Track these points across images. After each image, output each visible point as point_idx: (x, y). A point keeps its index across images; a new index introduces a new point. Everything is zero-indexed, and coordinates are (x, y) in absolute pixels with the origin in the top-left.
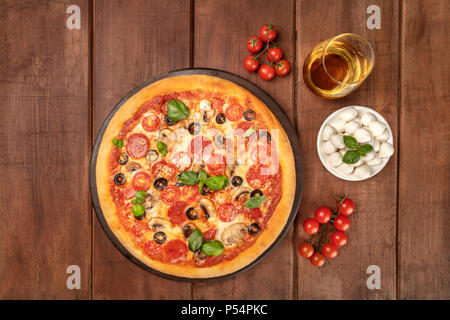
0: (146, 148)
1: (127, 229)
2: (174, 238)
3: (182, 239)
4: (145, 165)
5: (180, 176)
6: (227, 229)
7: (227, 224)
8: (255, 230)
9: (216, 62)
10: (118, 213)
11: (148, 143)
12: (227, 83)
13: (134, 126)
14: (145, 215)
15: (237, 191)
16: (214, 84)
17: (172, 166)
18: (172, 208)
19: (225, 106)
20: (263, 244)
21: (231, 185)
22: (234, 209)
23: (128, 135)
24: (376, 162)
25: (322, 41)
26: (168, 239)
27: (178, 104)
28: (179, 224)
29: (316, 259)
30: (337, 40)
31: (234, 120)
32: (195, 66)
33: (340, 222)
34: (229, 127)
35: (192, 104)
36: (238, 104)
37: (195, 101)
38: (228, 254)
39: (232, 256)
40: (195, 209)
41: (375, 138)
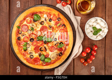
0: (27, 29)
1: (22, 54)
2: (36, 57)
3: (38, 57)
4: (27, 34)
5: (38, 38)
7: (52, 53)
8: (61, 55)
9: (49, 2)
10: (19, 49)
11: (28, 28)
12: (52, 9)
13: (24, 22)
14: (27, 49)
15: (55, 43)
16: (48, 10)
17: (35, 35)
18: (35, 48)
19: (52, 16)
20: (63, 59)
22: (54, 48)
23: (22, 25)
24: (103, 34)
26: (34, 57)
27: (37, 15)
28: (37, 52)
29: (85, 63)
31: (54, 21)
32: (43, 4)
33: (93, 52)
34: (53, 23)
35: (41, 16)
36: (56, 16)
37: (42, 15)
38: (52, 62)
39: (54, 62)
40: (43, 48)
41: (102, 26)
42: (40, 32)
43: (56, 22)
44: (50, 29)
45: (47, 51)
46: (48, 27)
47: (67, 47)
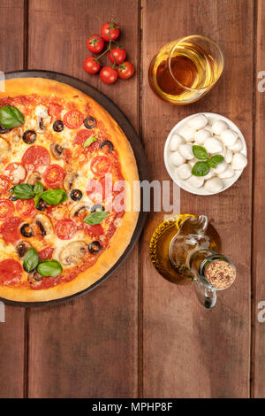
2: (7, 258)
3: (16, 259)
5: (13, 189)
6: (66, 248)
7: (66, 242)
8: (96, 248)
9: (53, 64)
12: (65, 87)
15: (76, 206)
16: (51, 89)
17: (4, 178)
18: (5, 225)
19: (64, 113)
20: (104, 264)
21: (70, 199)
22: (73, 225)
24: (228, 174)
25: (169, 41)
26: (2, 259)
27: (11, 109)
28: (13, 242)
30: (186, 41)
31: (73, 128)
32: (29, 68)
34: (67, 137)
35: (27, 110)
36: (77, 111)
37: (30, 107)
38: (66, 275)
39: (70, 277)
40: (31, 225)
41: (227, 148)
42: (20, 167)
43: (79, 134)
44: (57, 159)
45: (46, 237)
46: (51, 150)
47: (119, 223)
